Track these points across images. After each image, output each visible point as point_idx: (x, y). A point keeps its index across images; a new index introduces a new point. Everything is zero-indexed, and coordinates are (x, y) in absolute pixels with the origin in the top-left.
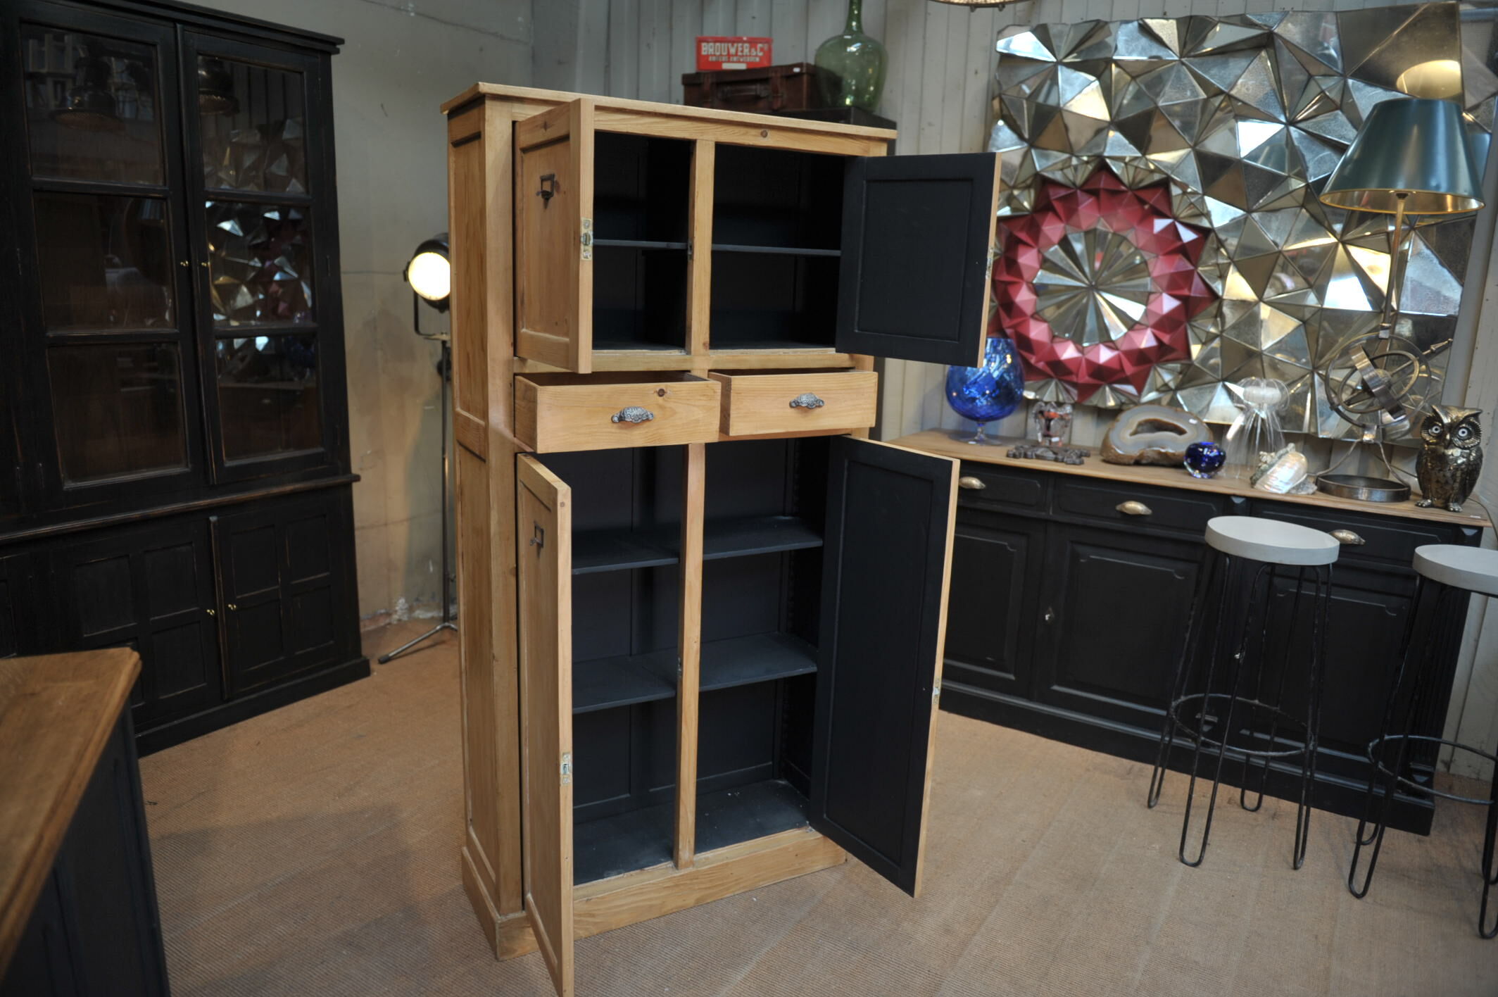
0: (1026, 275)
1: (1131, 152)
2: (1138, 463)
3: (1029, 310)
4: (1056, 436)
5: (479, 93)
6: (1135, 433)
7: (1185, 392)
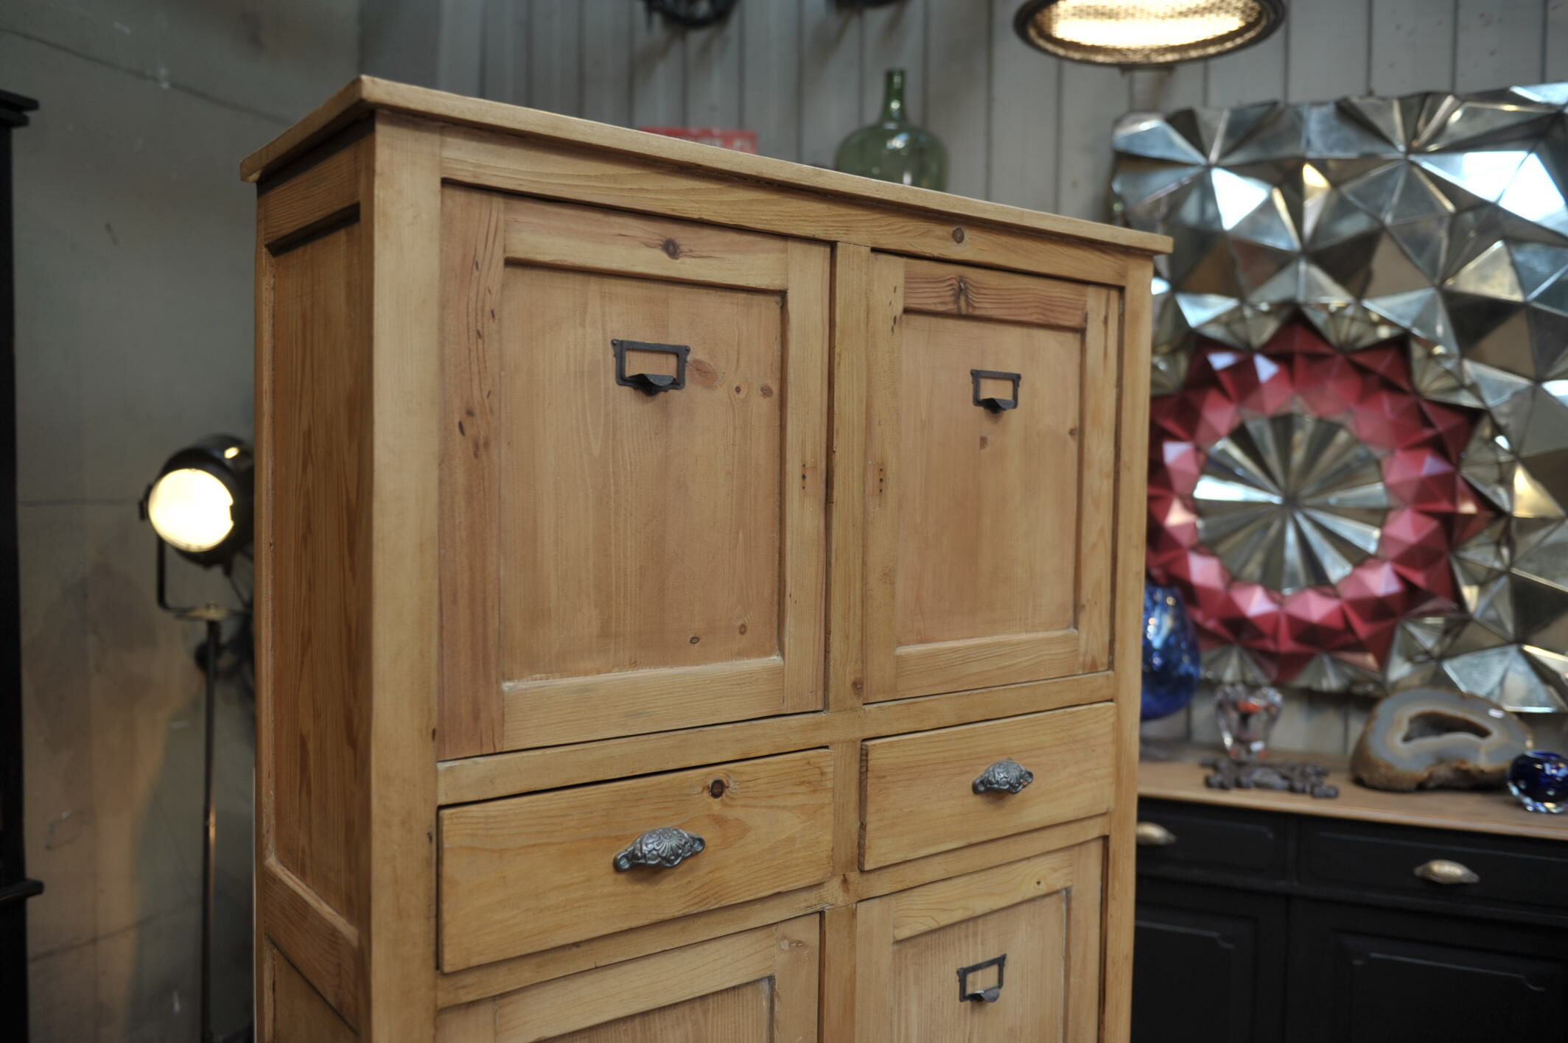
0: (1179, 484)
1: (1337, 298)
2: (1422, 787)
3: (1185, 539)
4: (1256, 740)
5: (362, 101)
6: (1407, 739)
7: (1457, 662)
